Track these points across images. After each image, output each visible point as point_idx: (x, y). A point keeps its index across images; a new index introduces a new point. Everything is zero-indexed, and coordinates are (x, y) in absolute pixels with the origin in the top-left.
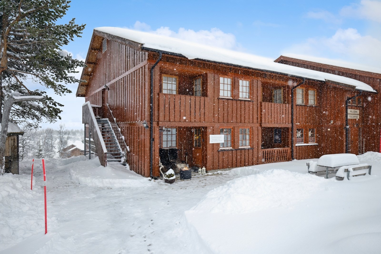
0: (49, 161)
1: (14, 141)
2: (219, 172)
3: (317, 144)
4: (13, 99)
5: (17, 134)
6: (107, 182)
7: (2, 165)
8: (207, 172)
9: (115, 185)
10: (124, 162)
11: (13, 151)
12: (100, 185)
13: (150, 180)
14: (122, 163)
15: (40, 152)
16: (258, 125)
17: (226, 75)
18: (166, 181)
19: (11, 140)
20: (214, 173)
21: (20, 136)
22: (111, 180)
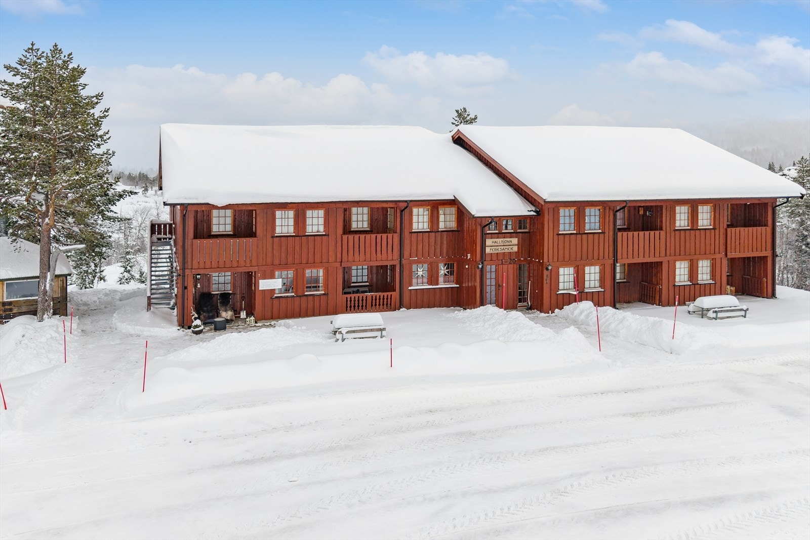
0: (108, 294)
1: (63, 282)
2: (273, 323)
3: (458, 286)
4: (58, 250)
5: (66, 276)
6: (137, 329)
7: (50, 310)
8: (256, 322)
9: (145, 333)
10: (173, 306)
11: (62, 292)
12: (132, 332)
13: (178, 330)
14: (171, 306)
15: (127, 257)
16: (338, 265)
17: (286, 208)
18: (194, 332)
19: (61, 281)
20: (265, 324)
21: (68, 277)
22: (141, 328)
